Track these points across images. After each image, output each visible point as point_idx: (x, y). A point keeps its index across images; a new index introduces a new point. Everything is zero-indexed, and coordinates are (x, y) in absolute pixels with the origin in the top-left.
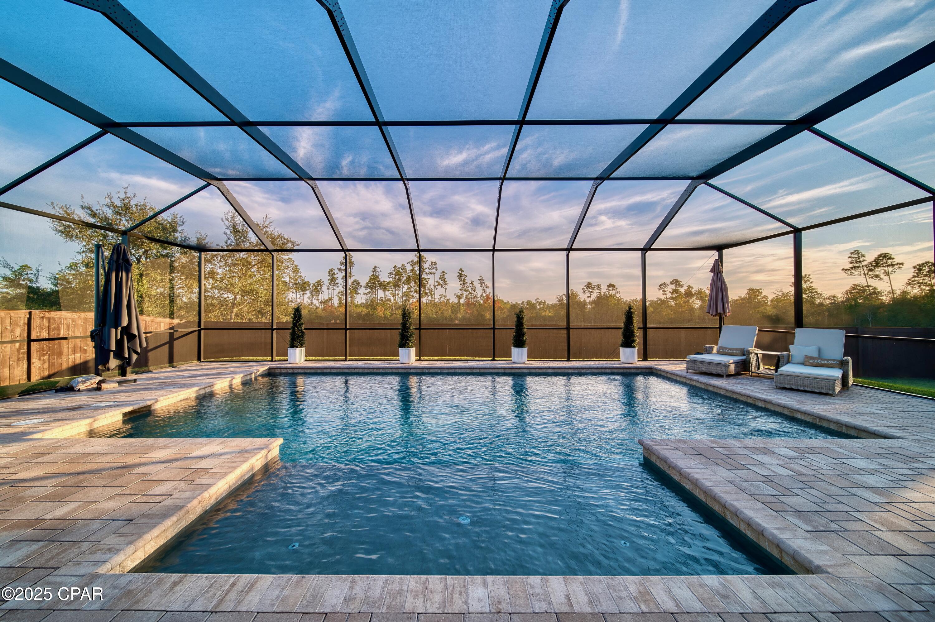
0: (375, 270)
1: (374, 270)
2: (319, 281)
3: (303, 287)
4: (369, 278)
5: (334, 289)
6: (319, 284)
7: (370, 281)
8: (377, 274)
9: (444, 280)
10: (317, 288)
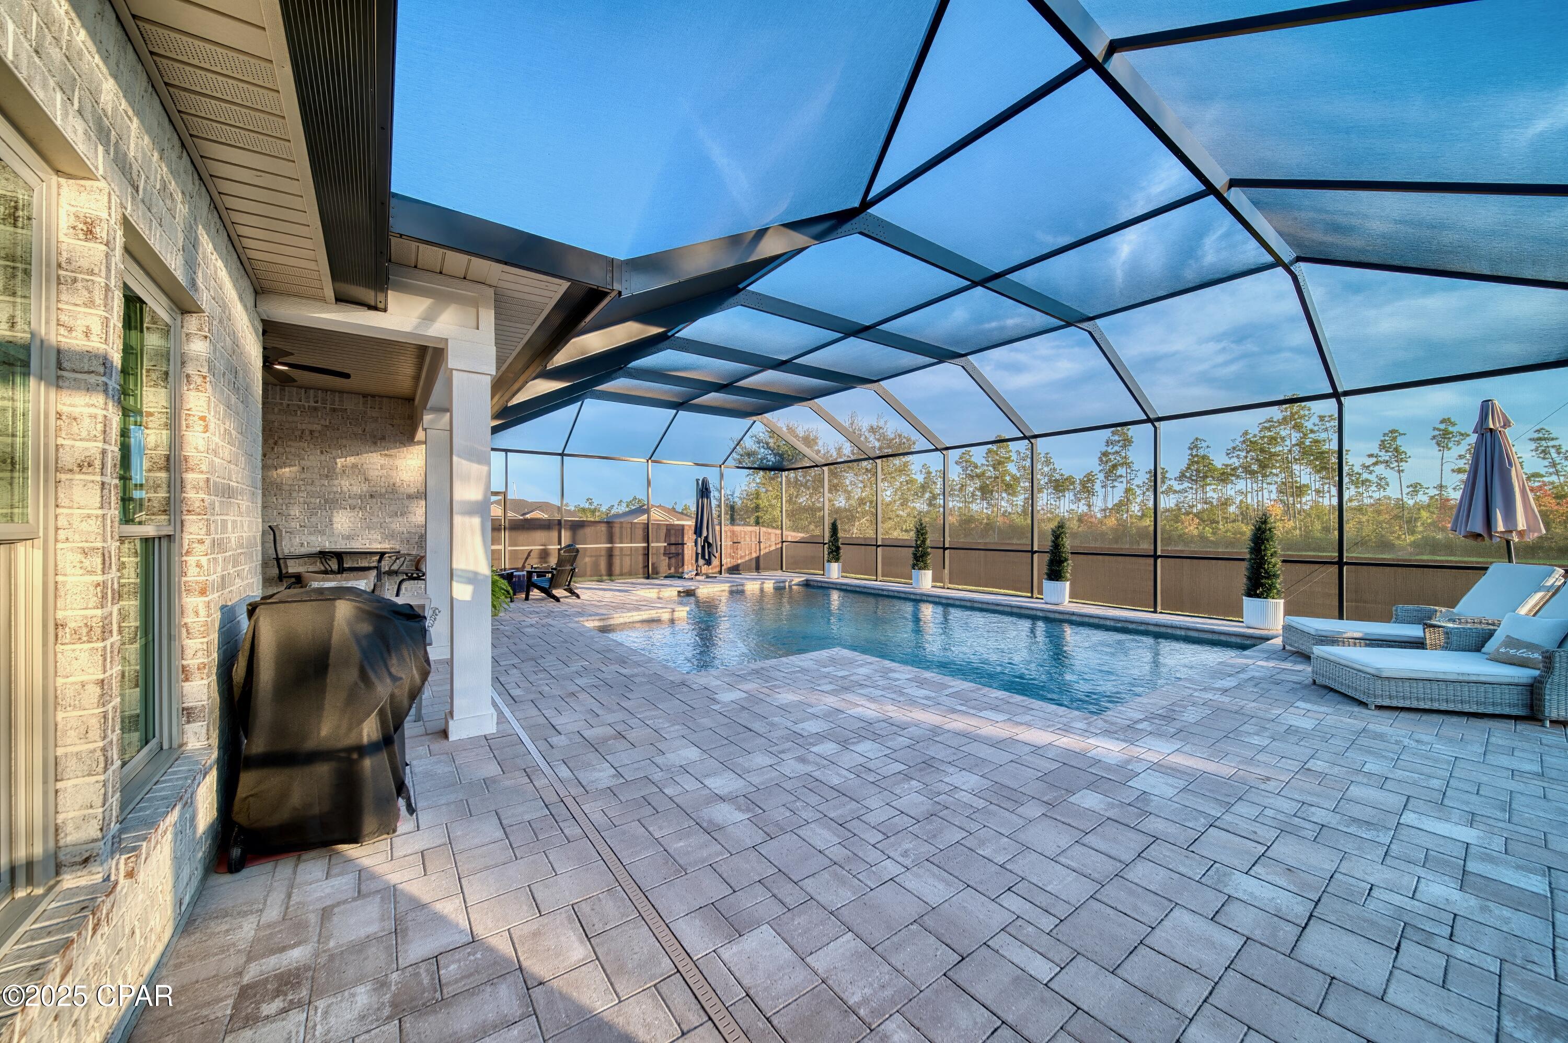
0: (1196, 446)
1: (1194, 446)
2: (1089, 474)
3: (1059, 486)
4: (1187, 462)
5: (1113, 487)
6: (1089, 479)
7: (1188, 468)
8: (1201, 452)
9: (1396, 450)
10: (1086, 487)
